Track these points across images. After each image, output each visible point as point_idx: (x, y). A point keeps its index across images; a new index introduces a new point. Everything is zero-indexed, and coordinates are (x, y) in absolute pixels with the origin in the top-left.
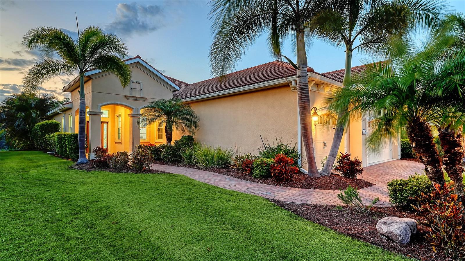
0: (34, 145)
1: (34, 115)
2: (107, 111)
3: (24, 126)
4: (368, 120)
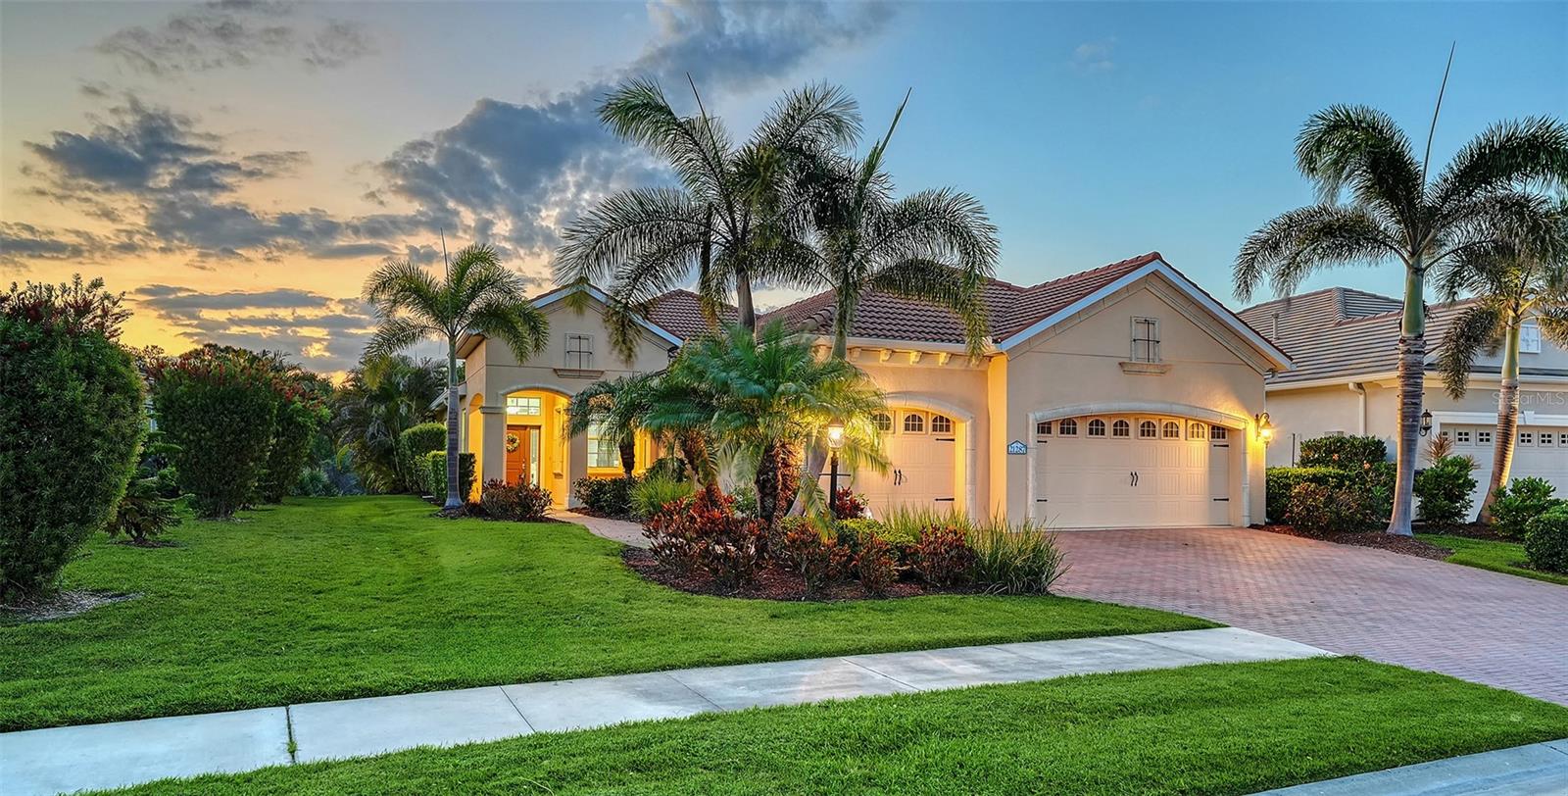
0: (404, 481)
1: (403, 410)
2: (538, 400)
3: (385, 435)
4: (1033, 419)
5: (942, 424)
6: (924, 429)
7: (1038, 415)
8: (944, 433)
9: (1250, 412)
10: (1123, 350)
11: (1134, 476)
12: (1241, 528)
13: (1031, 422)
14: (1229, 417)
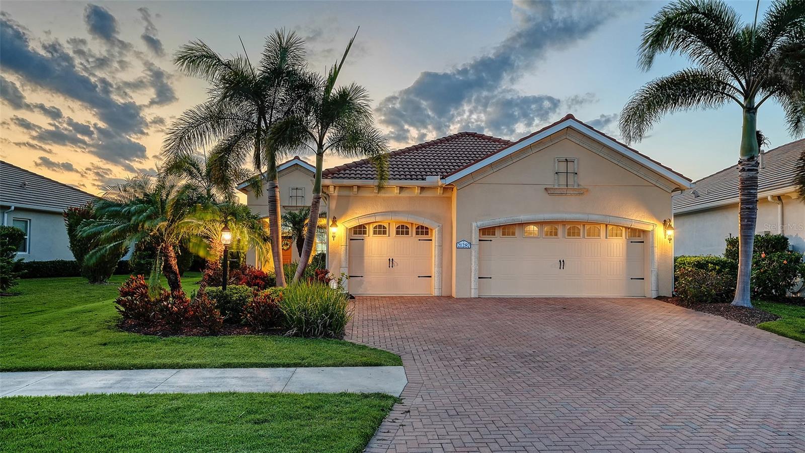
4: (475, 225)
5: (423, 231)
6: (410, 233)
7: (479, 223)
8: (424, 236)
9: (658, 218)
10: (550, 180)
11: (562, 263)
12: (650, 299)
13: (473, 228)
14: (640, 222)
